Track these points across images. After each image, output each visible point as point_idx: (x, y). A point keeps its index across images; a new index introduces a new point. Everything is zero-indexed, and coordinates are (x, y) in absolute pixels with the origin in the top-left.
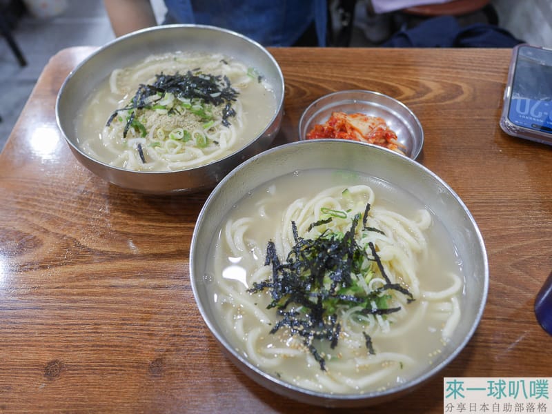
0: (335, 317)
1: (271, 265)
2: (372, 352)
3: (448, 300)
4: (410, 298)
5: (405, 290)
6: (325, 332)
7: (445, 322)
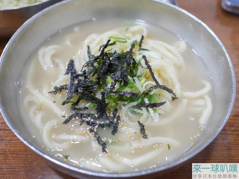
0: (116, 110)
1: (70, 75)
2: (145, 137)
3: (202, 97)
4: (174, 97)
5: (170, 90)
6: (108, 122)
7: (201, 113)
